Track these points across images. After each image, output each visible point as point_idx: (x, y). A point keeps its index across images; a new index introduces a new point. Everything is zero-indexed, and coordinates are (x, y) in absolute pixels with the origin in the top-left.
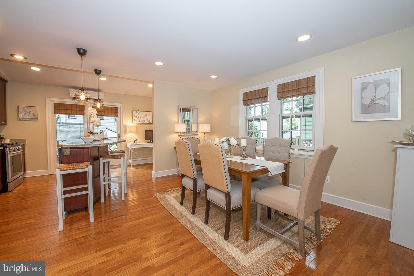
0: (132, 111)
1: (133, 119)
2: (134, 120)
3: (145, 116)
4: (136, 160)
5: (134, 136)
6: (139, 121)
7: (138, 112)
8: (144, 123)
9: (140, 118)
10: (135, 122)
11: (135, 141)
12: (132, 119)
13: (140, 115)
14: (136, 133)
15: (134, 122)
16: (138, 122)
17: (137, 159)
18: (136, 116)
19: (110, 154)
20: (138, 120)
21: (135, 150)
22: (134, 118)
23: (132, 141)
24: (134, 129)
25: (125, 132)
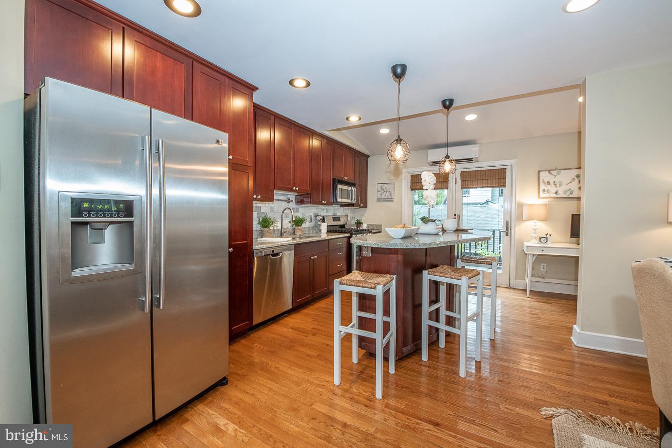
0: (539, 172)
1: (541, 190)
2: (544, 191)
3: (573, 180)
4: (542, 280)
5: (543, 228)
6: (556, 193)
7: (554, 172)
8: (571, 196)
9: (558, 185)
10: (547, 195)
11: (544, 239)
12: (539, 189)
13: (557, 179)
14: (545, 220)
15: (542, 195)
16: (554, 195)
17: (546, 280)
18: (549, 183)
19: (459, 263)
20: (554, 190)
21: (540, 259)
22: (542, 187)
23: (536, 238)
24: (542, 212)
25: (520, 218)
